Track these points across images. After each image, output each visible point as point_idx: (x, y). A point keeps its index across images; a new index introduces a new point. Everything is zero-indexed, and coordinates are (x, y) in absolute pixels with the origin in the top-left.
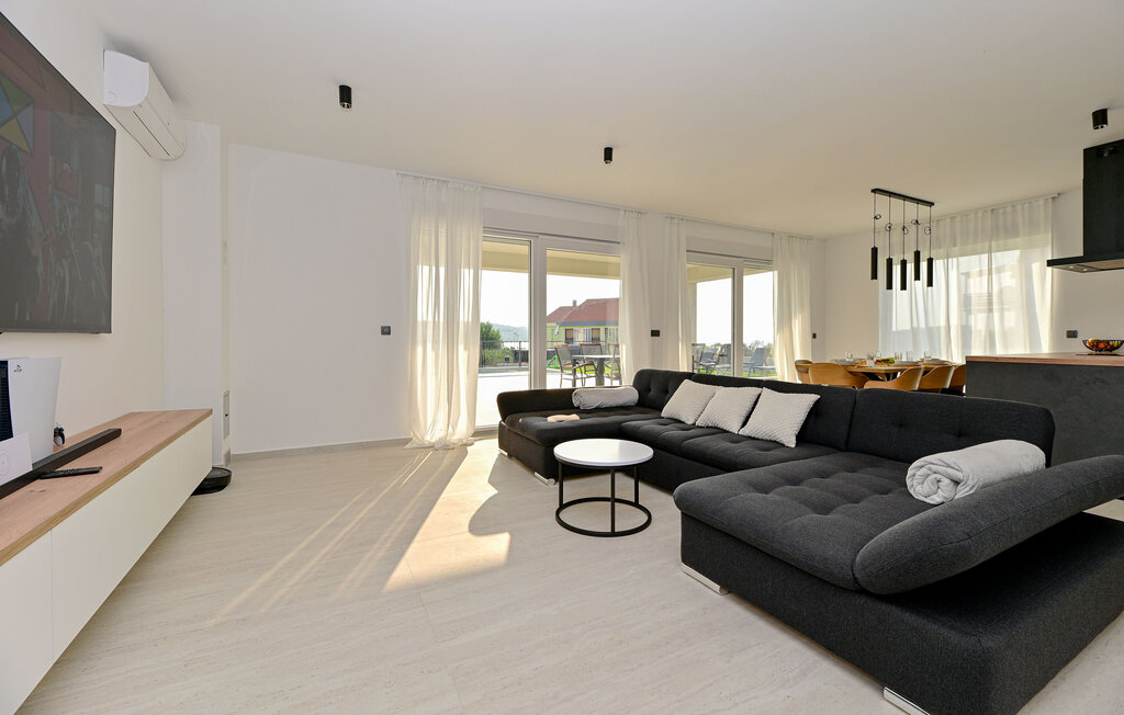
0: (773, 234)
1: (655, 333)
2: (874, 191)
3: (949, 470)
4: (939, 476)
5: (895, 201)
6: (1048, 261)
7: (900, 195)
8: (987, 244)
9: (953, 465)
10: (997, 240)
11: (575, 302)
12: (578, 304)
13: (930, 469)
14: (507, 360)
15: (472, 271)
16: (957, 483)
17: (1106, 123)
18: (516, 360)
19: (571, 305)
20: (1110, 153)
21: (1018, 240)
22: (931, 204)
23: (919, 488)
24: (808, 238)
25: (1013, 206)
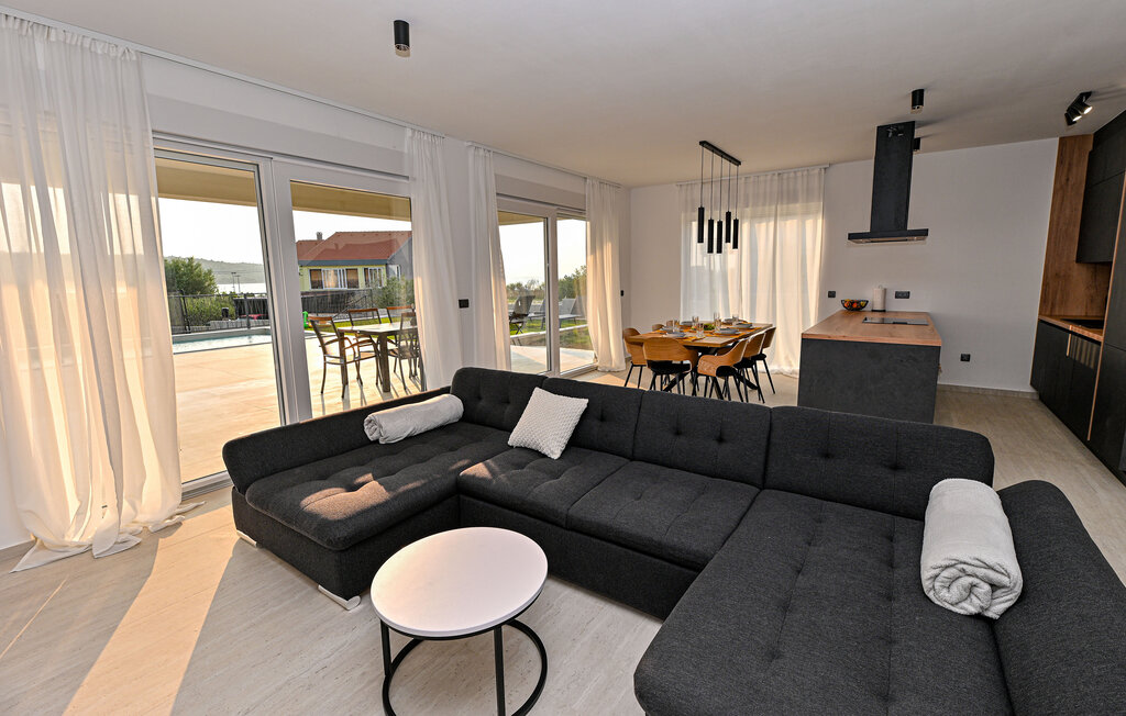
0: (586, 178)
1: (464, 304)
2: (702, 143)
3: (991, 574)
4: (976, 581)
5: (717, 158)
6: (850, 235)
7: (720, 151)
8: (774, 207)
9: (997, 567)
10: (782, 203)
11: (319, 235)
12: (325, 238)
13: (963, 570)
14: (226, 314)
15: (134, 199)
16: (994, 587)
17: (922, 104)
18: (240, 313)
19: (315, 238)
20: (895, 134)
21: (798, 205)
22: (738, 163)
23: (944, 593)
24: (618, 186)
25: (795, 172)
